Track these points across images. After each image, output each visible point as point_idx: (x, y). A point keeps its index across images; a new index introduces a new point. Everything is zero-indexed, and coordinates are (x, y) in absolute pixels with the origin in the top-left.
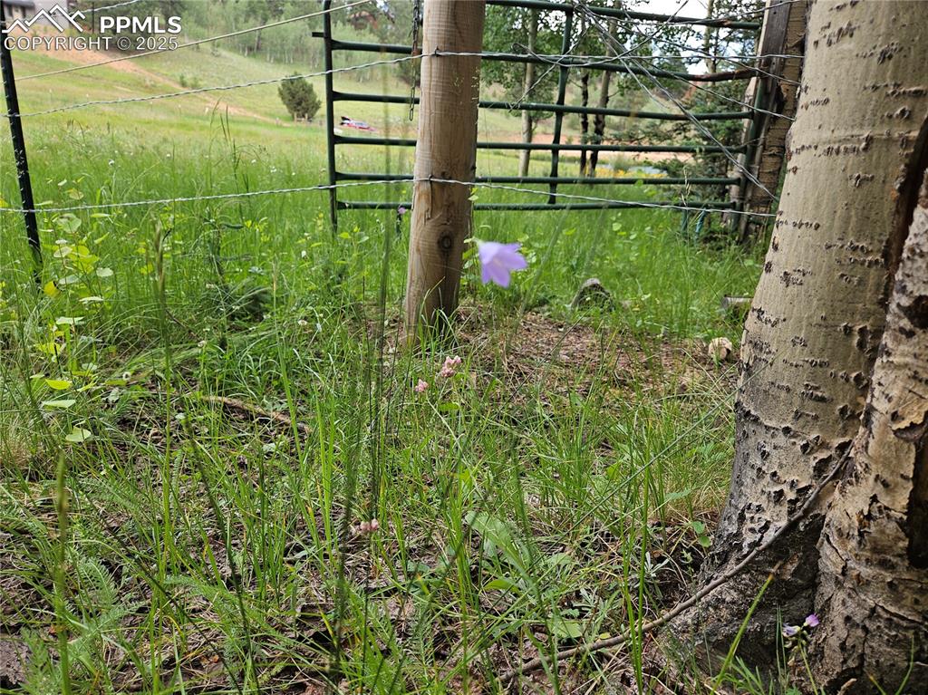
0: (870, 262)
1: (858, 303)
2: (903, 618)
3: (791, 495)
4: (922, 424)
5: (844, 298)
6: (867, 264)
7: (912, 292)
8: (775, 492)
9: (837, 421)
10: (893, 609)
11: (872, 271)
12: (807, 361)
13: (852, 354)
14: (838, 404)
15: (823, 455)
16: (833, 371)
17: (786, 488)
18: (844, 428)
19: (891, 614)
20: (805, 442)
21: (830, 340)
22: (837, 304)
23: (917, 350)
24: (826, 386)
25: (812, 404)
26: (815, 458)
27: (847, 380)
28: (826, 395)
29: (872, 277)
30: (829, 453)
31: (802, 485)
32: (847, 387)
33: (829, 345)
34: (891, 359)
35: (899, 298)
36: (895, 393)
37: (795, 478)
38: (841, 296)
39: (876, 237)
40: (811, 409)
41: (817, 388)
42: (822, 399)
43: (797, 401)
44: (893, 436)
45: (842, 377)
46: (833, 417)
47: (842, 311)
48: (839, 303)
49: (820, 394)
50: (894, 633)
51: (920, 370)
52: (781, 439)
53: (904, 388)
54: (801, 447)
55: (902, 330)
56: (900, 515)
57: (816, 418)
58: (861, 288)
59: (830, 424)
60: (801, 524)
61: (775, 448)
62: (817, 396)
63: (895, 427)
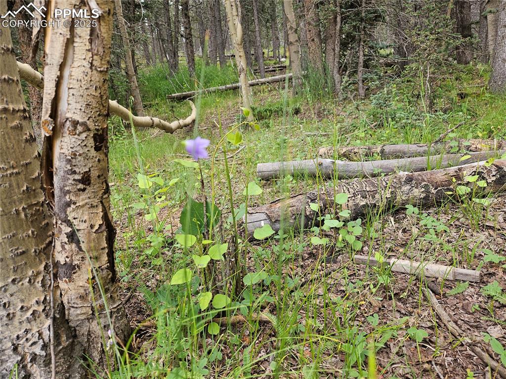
0: (10, 174)
1: (14, 196)
2: (119, 305)
3: (41, 308)
4: (103, 223)
5: (7, 196)
6: (9, 175)
7: (80, 172)
8: (31, 315)
9: (35, 258)
10: (115, 306)
11: (12, 178)
12: (5, 238)
13: (24, 223)
14: (31, 250)
15: (40, 278)
16: (20, 235)
17: (35, 308)
18: (39, 259)
19: (117, 307)
20: (28, 279)
21: (11, 221)
22: (5, 201)
23: (89, 195)
24: (21, 245)
25: (19, 258)
26: (38, 282)
27: (29, 236)
28: (24, 249)
29: (13, 181)
30: (42, 275)
31: (42, 299)
32: (30, 239)
33: (12, 224)
34: (77, 205)
35: (73, 177)
36: (86, 217)
37: (36, 299)
38: (5, 196)
39: (6, 161)
40: (21, 262)
41: (17, 249)
42: (23, 253)
43: (10, 262)
44: (95, 234)
45: (26, 236)
46: (32, 258)
47: (9, 203)
48: (6, 200)
49: (21, 251)
50: (121, 313)
51: (93, 203)
52: (13, 288)
53: (89, 213)
54: (28, 282)
55: (79, 190)
56: (106, 265)
57: (26, 263)
58: (12, 188)
59: (33, 262)
60: (56, 315)
61: (12, 295)
62: (20, 252)
63: (94, 230)
